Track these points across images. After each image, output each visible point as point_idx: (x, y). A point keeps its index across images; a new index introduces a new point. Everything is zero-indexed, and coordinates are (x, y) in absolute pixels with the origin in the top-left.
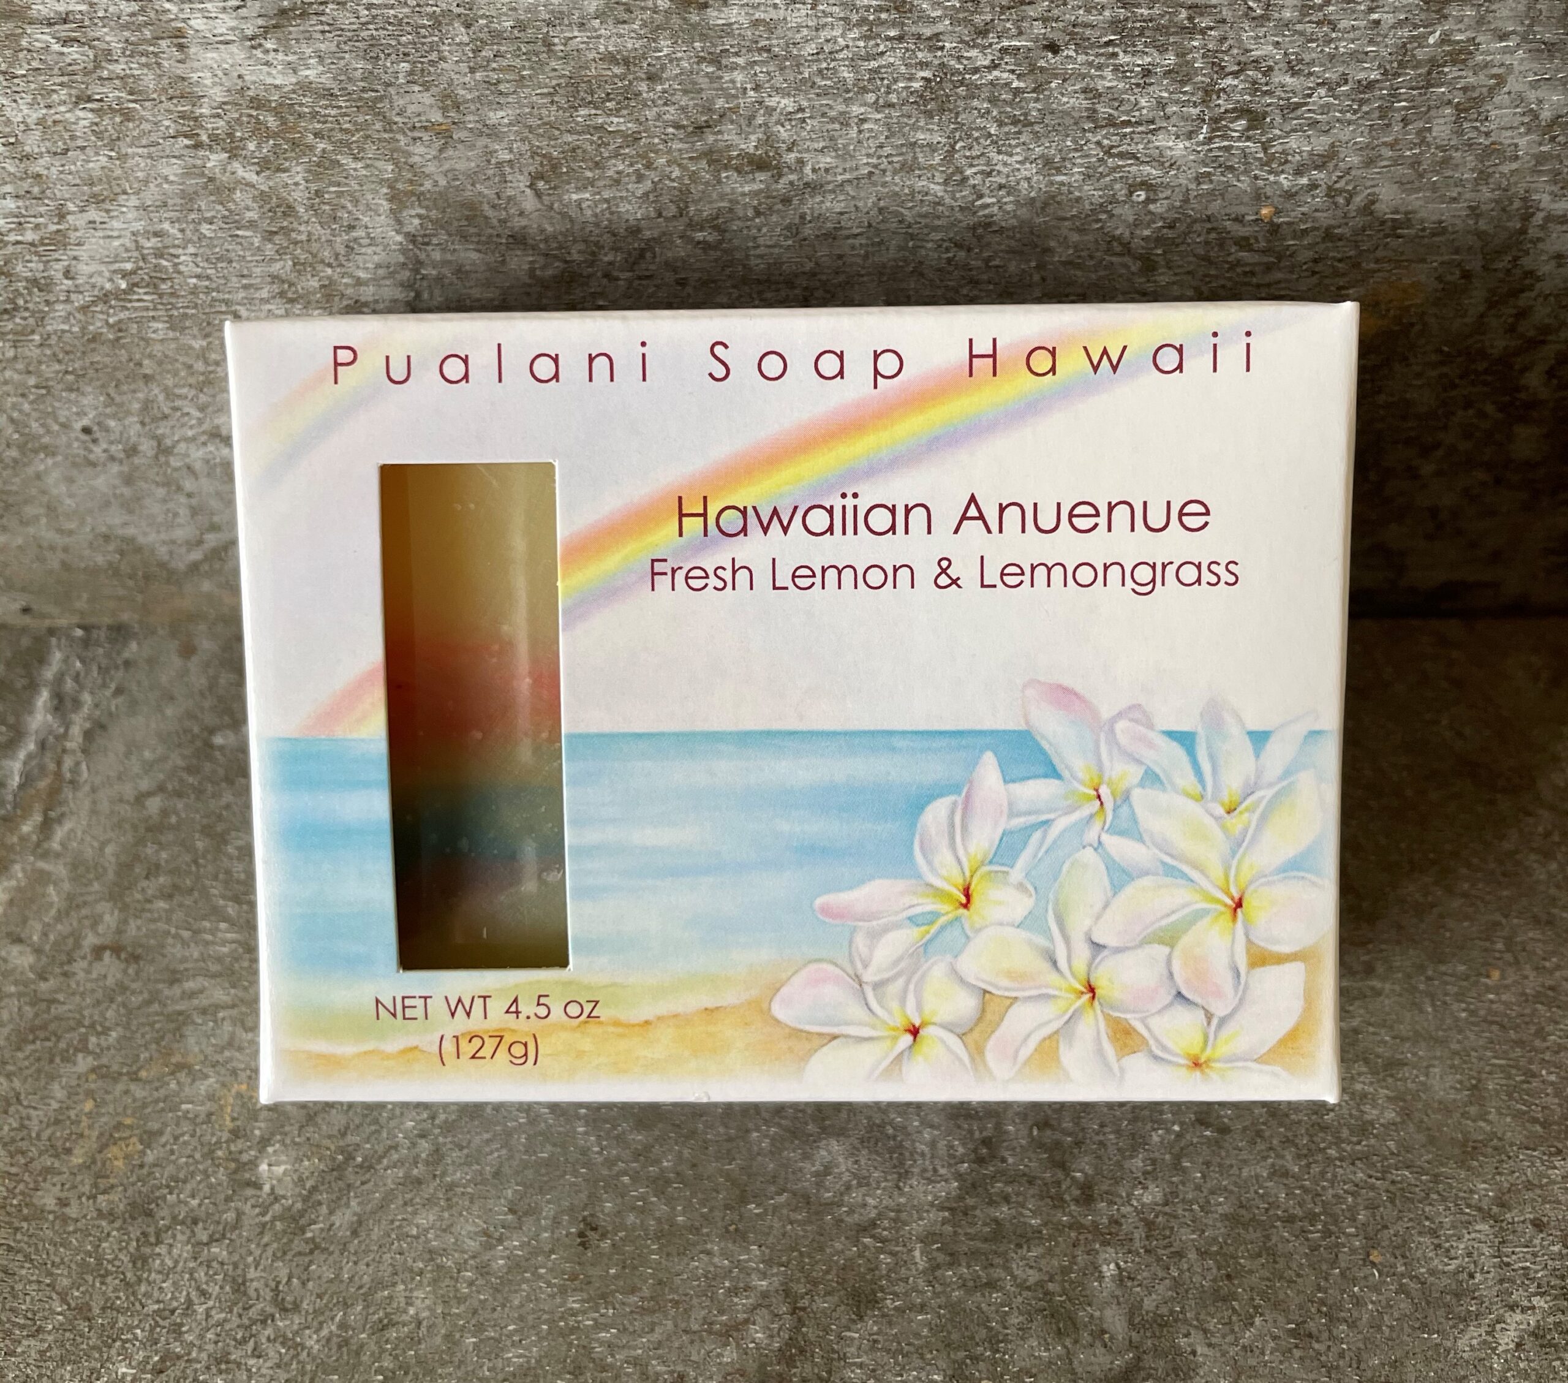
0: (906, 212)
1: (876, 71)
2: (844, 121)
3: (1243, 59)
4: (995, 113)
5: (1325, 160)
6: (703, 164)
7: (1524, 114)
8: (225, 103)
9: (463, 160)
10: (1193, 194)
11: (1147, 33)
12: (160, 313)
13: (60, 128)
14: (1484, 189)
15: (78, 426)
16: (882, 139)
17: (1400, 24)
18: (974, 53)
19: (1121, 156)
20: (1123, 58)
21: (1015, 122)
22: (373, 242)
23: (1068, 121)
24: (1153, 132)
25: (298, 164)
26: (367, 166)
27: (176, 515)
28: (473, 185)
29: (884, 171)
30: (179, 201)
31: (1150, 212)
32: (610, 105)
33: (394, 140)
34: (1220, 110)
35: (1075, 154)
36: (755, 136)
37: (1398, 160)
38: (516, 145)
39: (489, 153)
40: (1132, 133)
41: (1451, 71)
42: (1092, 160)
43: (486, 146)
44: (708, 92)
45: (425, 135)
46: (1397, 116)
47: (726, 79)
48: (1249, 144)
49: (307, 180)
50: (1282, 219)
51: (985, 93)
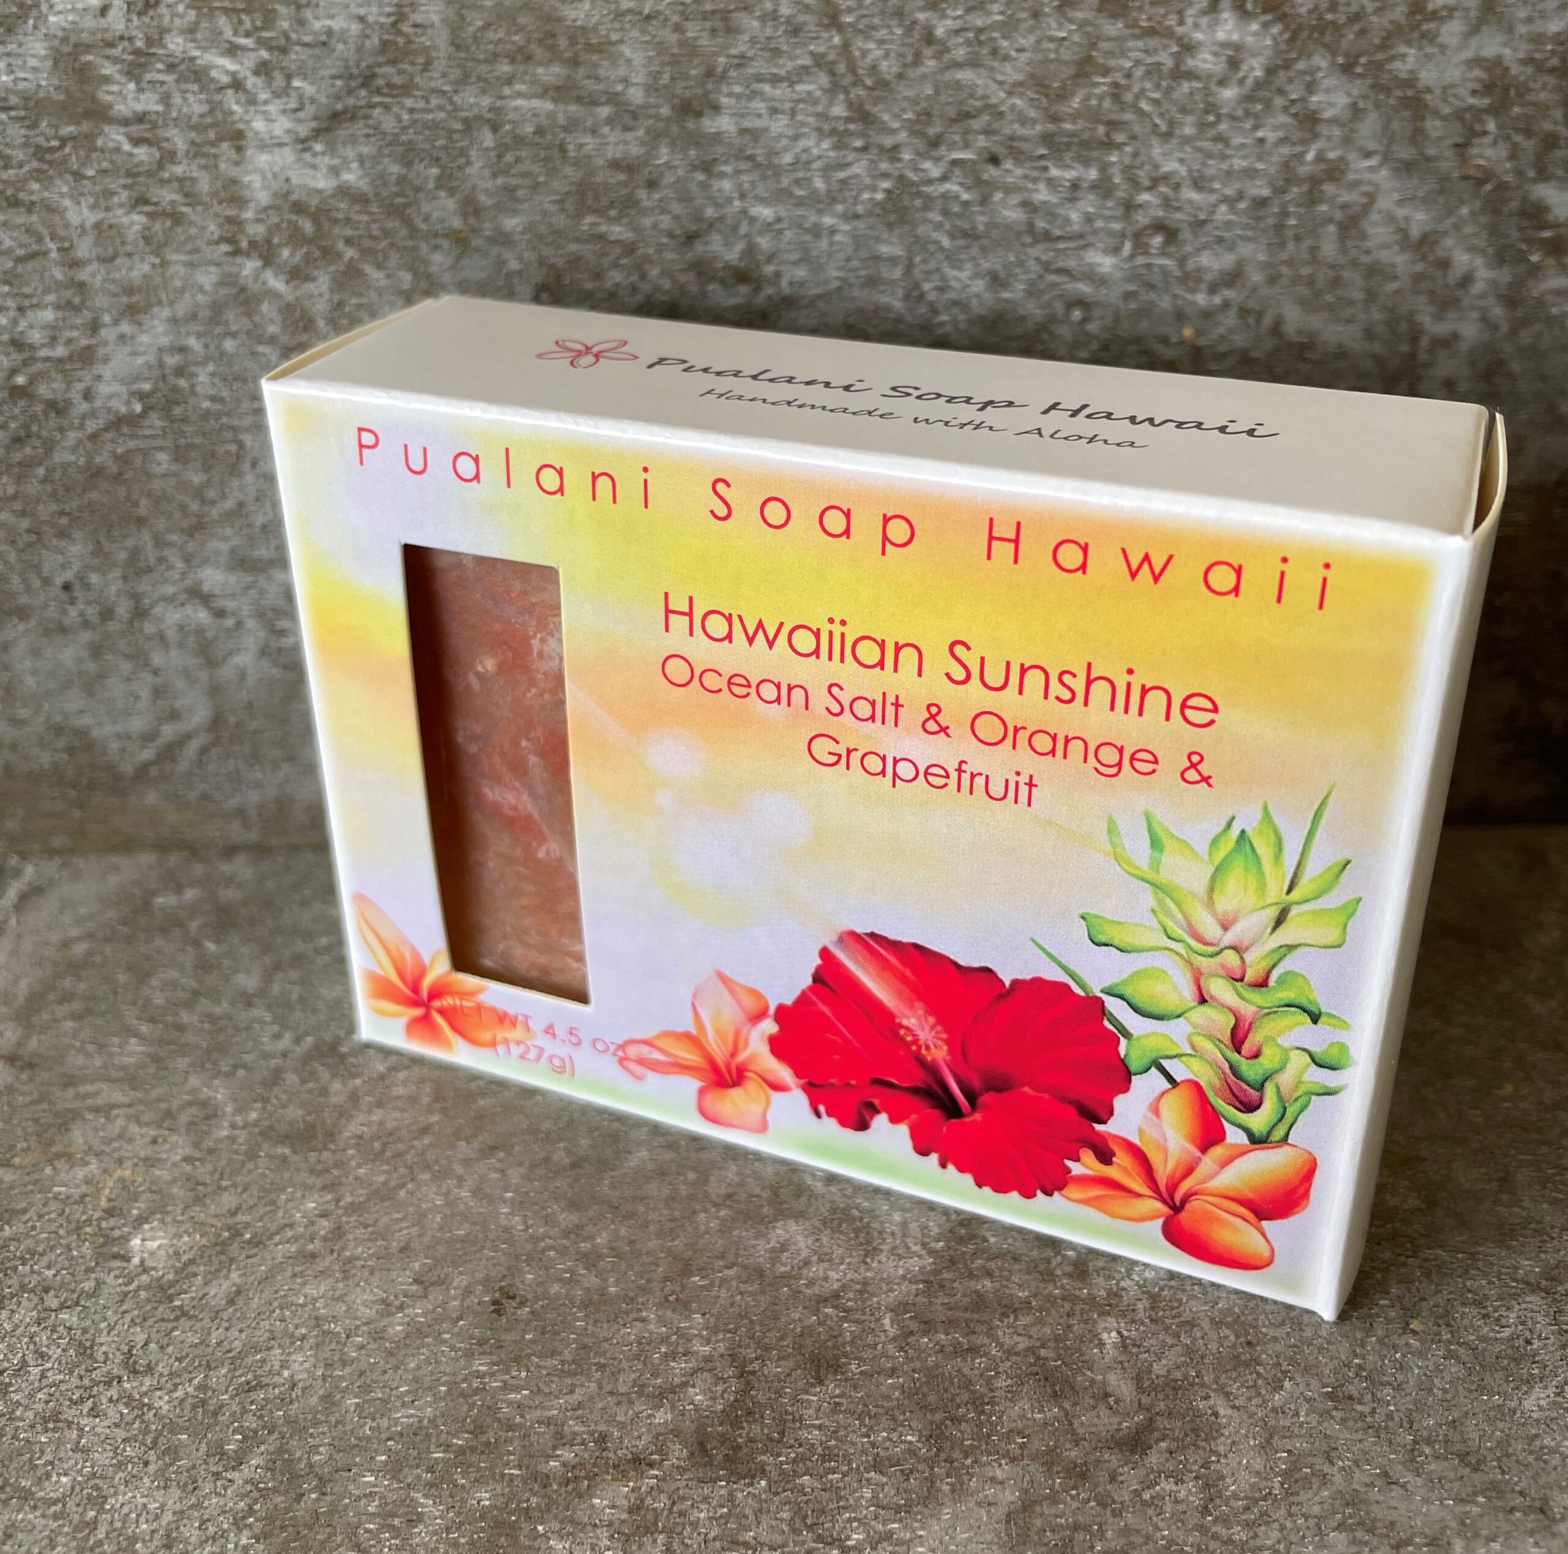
1: (844, 182)
2: (816, 231)
3: (1154, 174)
4: (947, 226)
5: (1233, 277)
6: (692, 276)
7: (1395, 232)
8: (269, 207)
9: (476, 269)
10: (1123, 313)
11: (1074, 148)
12: (168, 443)
13: (113, 232)
14: (1373, 309)
15: (59, 581)
16: (850, 251)
17: (1282, 141)
18: (927, 165)
19: (1060, 271)
20: (1055, 172)
21: (965, 234)
23: (1011, 236)
24: (1084, 247)
25: (326, 273)
26: (388, 276)
27: (138, 698)
30: (208, 313)
31: (1087, 333)
32: (613, 213)
33: (414, 249)
34: (1139, 226)
35: (1018, 270)
36: (739, 247)
37: (1296, 280)
38: (526, 255)
39: (501, 263)
40: (1066, 249)
41: (1329, 188)
42: (1033, 276)
43: (499, 256)
44: (699, 201)
45: (445, 243)
46: (1290, 233)
47: (715, 188)
48: (1168, 262)
49: (332, 291)
50: (1202, 341)
51: (938, 204)
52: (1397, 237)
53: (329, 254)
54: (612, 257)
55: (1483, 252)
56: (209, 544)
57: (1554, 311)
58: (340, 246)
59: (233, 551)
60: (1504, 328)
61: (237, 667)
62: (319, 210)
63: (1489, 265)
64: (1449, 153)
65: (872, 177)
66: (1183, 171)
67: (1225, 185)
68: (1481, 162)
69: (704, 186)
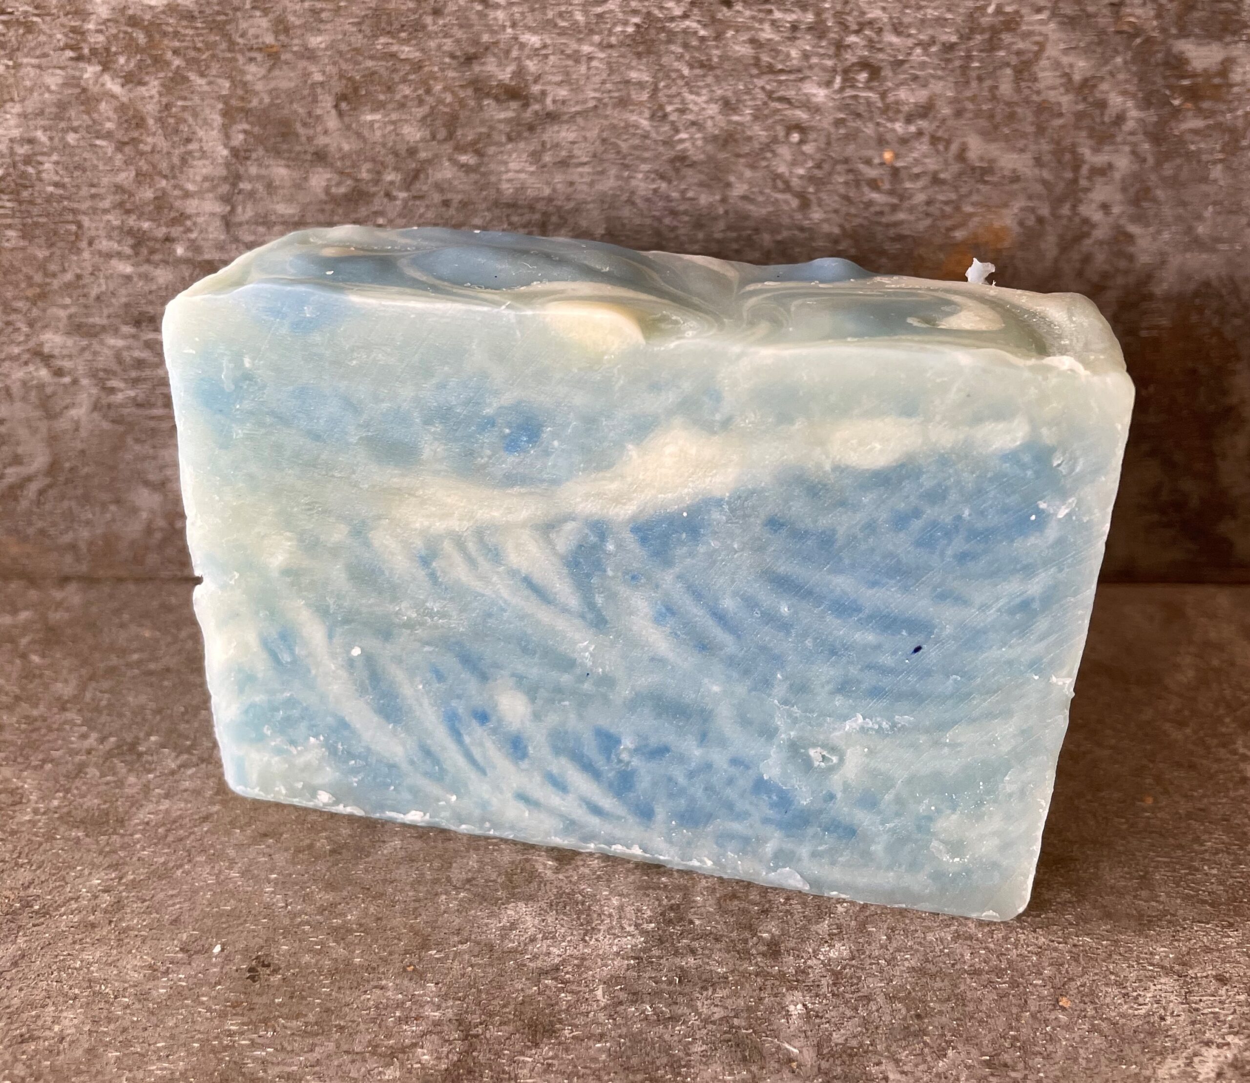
0: (620, 143)
1: (600, 16)
2: (576, 57)
3: (861, 20)
4: (687, 57)
5: (926, 110)
6: (470, 92)
7: (1061, 76)
8: (108, 20)
9: (286, 79)
10: (833, 137)
12: (17, 221)
14: (1042, 141)
16: (604, 76)
19: (782, 99)
20: (777, 15)
21: (702, 65)
22: (204, 154)
23: (740, 67)
24: (802, 80)
25: (156, 78)
26: (210, 83)
28: (291, 103)
29: (605, 105)
30: (54, 110)
31: (803, 154)
32: (403, 35)
33: (234, 59)
34: (848, 63)
35: (746, 97)
36: (510, 69)
37: (978, 114)
38: (328, 68)
39: (306, 75)
40: (787, 80)
41: (1007, 38)
42: (759, 103)
43: (305, 69)
44: (476, 28)
45: (259, 56)
46: (974, 74)
47: (491, 17)
48: (871, 94)
49: (160, 94)
50: (899, 164)
51: (680, 39)
52: (1063, 80)
53: (159, 62)
54: (402, 73)
55: (1134, 96)
56: (49, 311)
57: (1193, 147)
58: (169, 55)
59: (70, 317)
60: (1151, 161)
61: (72, 419)
62: (151, 23)
63: (1139, 108)
64: (1105, 11)
65: (624, 12)
66: (885, 17)
67: (920, 31)
68: (1132, 19)
69: (482, 15)
